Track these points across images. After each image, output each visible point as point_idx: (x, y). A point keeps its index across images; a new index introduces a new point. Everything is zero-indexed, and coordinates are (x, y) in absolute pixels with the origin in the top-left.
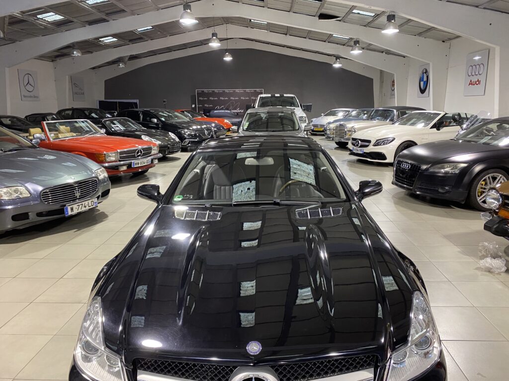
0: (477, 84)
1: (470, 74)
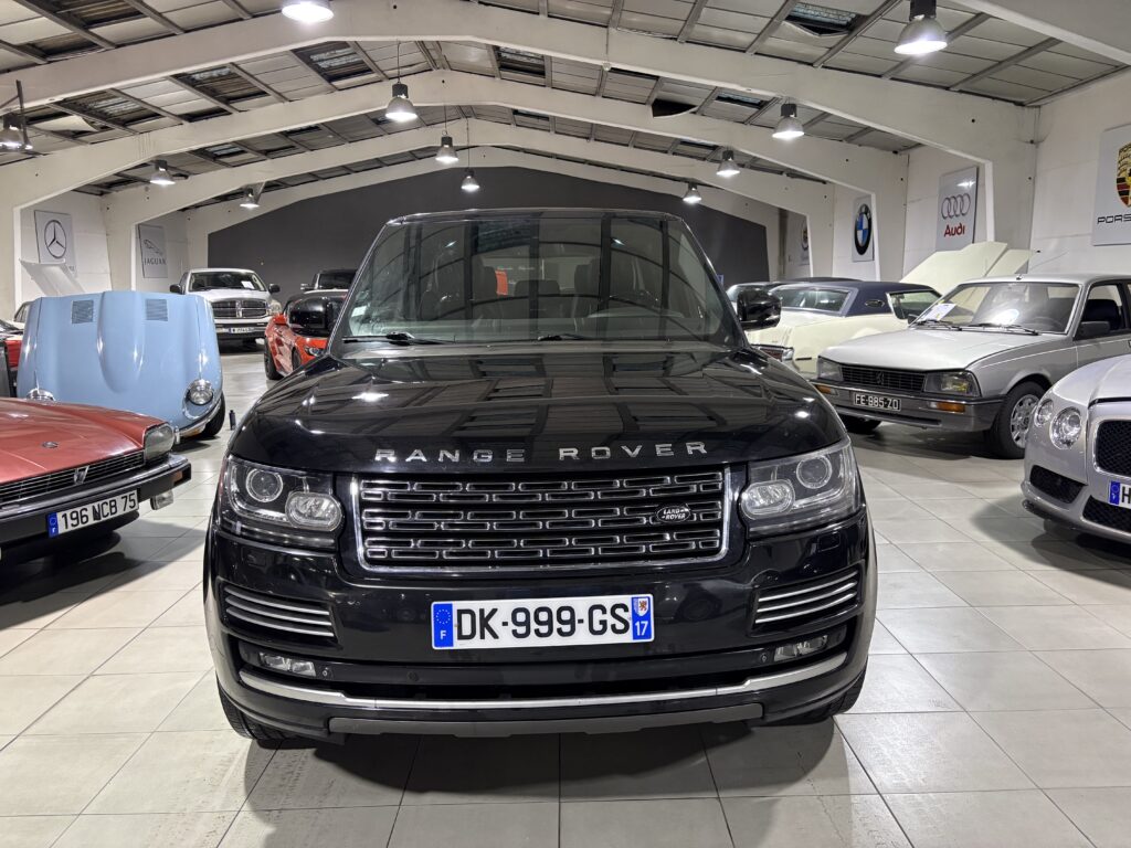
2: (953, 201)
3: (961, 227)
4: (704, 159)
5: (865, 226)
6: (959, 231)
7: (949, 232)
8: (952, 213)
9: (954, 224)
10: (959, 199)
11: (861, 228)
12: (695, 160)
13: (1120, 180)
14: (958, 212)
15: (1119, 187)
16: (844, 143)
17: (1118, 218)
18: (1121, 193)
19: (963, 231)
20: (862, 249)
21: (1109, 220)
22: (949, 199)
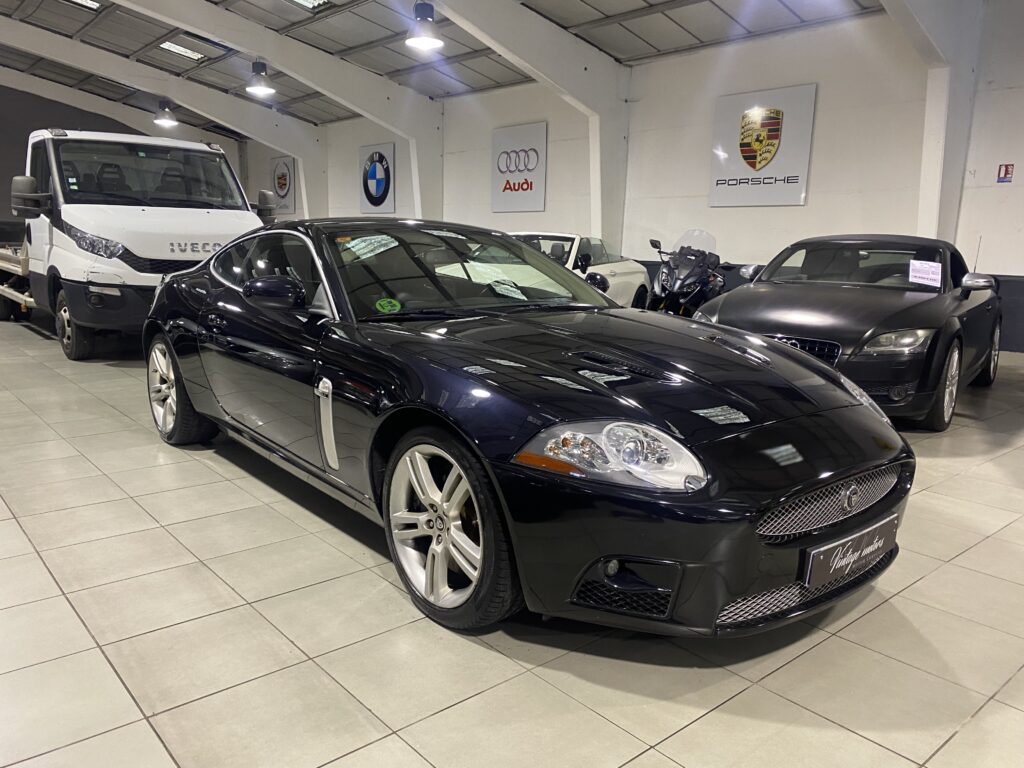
0: (523, 189)
1: (504, 169)
2: (513, 155)
3: (526, 182)
4: (178, 75)
5: (380, 174)
6: (525, 186)
7: (508, 187)
8: (513, 168)
9: (517, 179)
10: (522, 154)
11: (374, 177)
12: (167, 74)
13: (742, 145)
14: (522, 167)
15: (742, 151)
16: (384, 79)
17: (746, 181)
18: (745, 158)
19: (530, 186)
20: (376, 201)
21: (735, 182)
22: (508, 154)
